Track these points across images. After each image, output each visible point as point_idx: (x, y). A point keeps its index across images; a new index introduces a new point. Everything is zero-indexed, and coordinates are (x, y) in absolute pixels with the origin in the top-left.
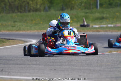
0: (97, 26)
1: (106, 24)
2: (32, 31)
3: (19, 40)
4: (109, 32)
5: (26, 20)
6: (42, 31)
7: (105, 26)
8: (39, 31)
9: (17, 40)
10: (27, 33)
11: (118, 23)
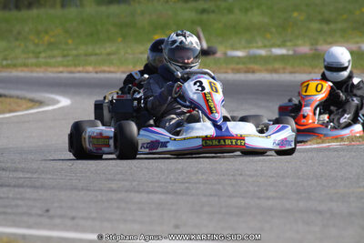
0: (239, 54)
1: (265, 47)
2: (50, 69)
3: (18, 97)
4: (284, 73)
5: (19, 33)
6: (80, 69)
7: (263, 52)
8: (73, 69)
9: (11, 97)
10: (35, 75)
11: (300, 42)
